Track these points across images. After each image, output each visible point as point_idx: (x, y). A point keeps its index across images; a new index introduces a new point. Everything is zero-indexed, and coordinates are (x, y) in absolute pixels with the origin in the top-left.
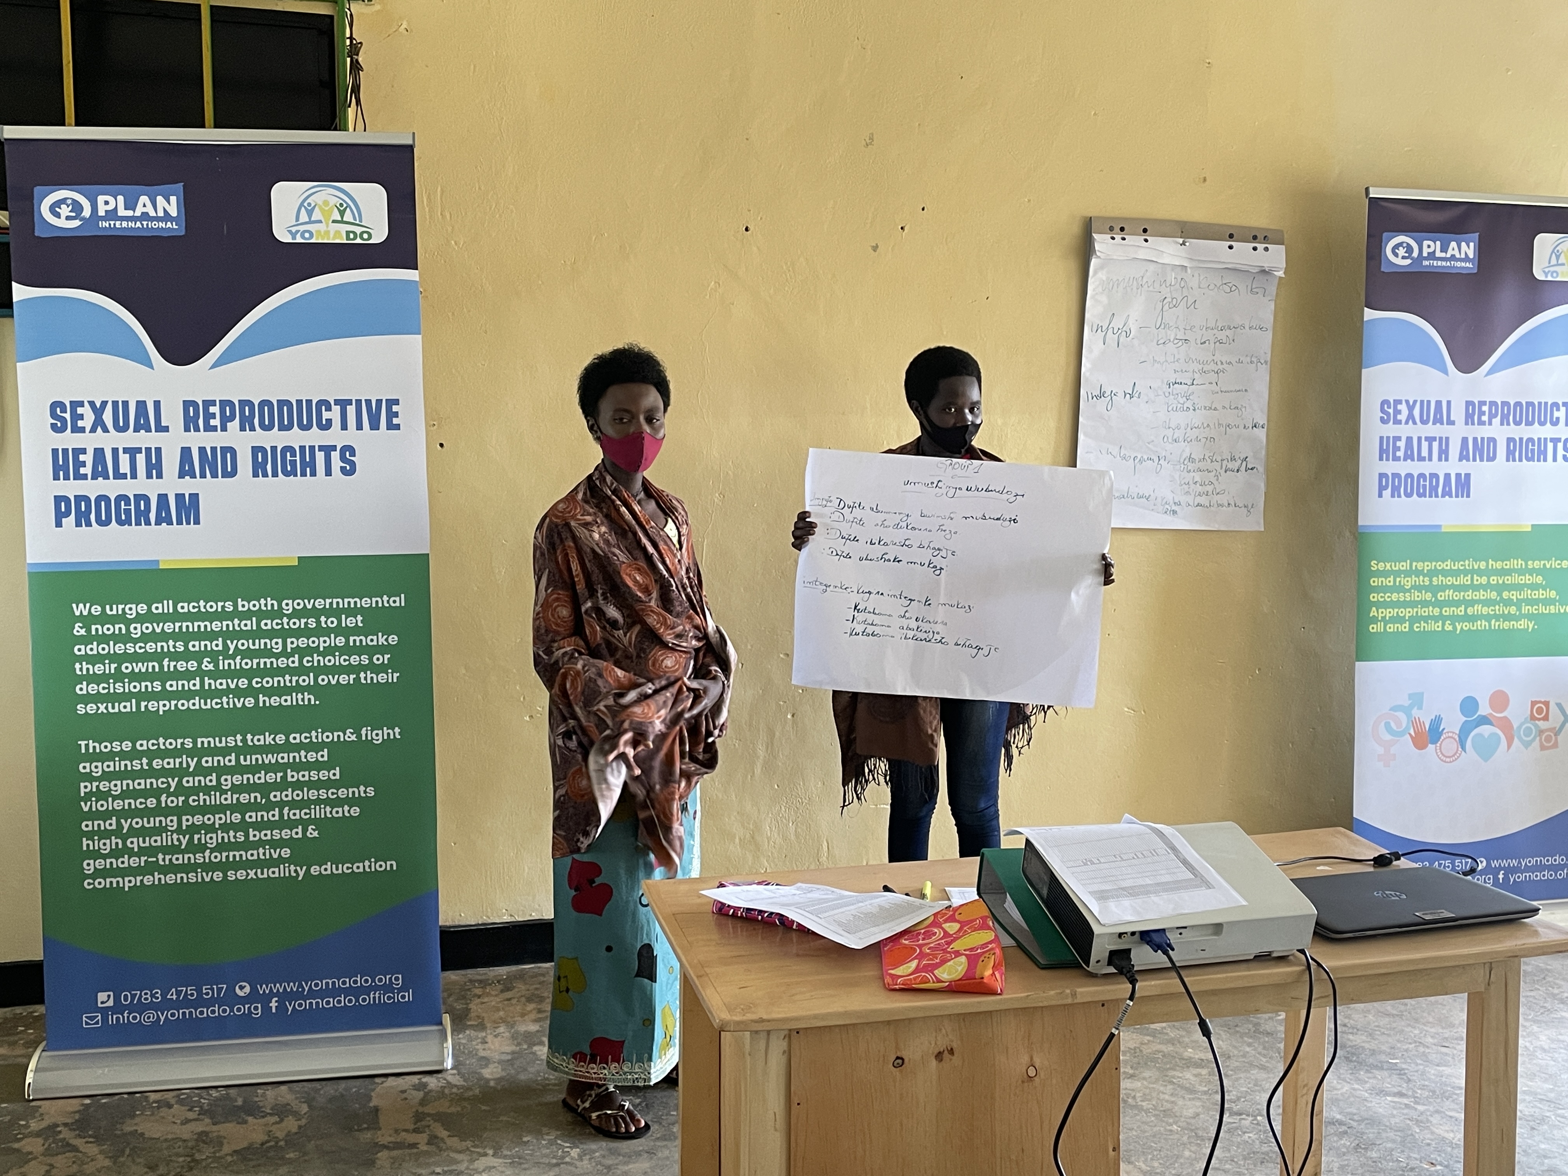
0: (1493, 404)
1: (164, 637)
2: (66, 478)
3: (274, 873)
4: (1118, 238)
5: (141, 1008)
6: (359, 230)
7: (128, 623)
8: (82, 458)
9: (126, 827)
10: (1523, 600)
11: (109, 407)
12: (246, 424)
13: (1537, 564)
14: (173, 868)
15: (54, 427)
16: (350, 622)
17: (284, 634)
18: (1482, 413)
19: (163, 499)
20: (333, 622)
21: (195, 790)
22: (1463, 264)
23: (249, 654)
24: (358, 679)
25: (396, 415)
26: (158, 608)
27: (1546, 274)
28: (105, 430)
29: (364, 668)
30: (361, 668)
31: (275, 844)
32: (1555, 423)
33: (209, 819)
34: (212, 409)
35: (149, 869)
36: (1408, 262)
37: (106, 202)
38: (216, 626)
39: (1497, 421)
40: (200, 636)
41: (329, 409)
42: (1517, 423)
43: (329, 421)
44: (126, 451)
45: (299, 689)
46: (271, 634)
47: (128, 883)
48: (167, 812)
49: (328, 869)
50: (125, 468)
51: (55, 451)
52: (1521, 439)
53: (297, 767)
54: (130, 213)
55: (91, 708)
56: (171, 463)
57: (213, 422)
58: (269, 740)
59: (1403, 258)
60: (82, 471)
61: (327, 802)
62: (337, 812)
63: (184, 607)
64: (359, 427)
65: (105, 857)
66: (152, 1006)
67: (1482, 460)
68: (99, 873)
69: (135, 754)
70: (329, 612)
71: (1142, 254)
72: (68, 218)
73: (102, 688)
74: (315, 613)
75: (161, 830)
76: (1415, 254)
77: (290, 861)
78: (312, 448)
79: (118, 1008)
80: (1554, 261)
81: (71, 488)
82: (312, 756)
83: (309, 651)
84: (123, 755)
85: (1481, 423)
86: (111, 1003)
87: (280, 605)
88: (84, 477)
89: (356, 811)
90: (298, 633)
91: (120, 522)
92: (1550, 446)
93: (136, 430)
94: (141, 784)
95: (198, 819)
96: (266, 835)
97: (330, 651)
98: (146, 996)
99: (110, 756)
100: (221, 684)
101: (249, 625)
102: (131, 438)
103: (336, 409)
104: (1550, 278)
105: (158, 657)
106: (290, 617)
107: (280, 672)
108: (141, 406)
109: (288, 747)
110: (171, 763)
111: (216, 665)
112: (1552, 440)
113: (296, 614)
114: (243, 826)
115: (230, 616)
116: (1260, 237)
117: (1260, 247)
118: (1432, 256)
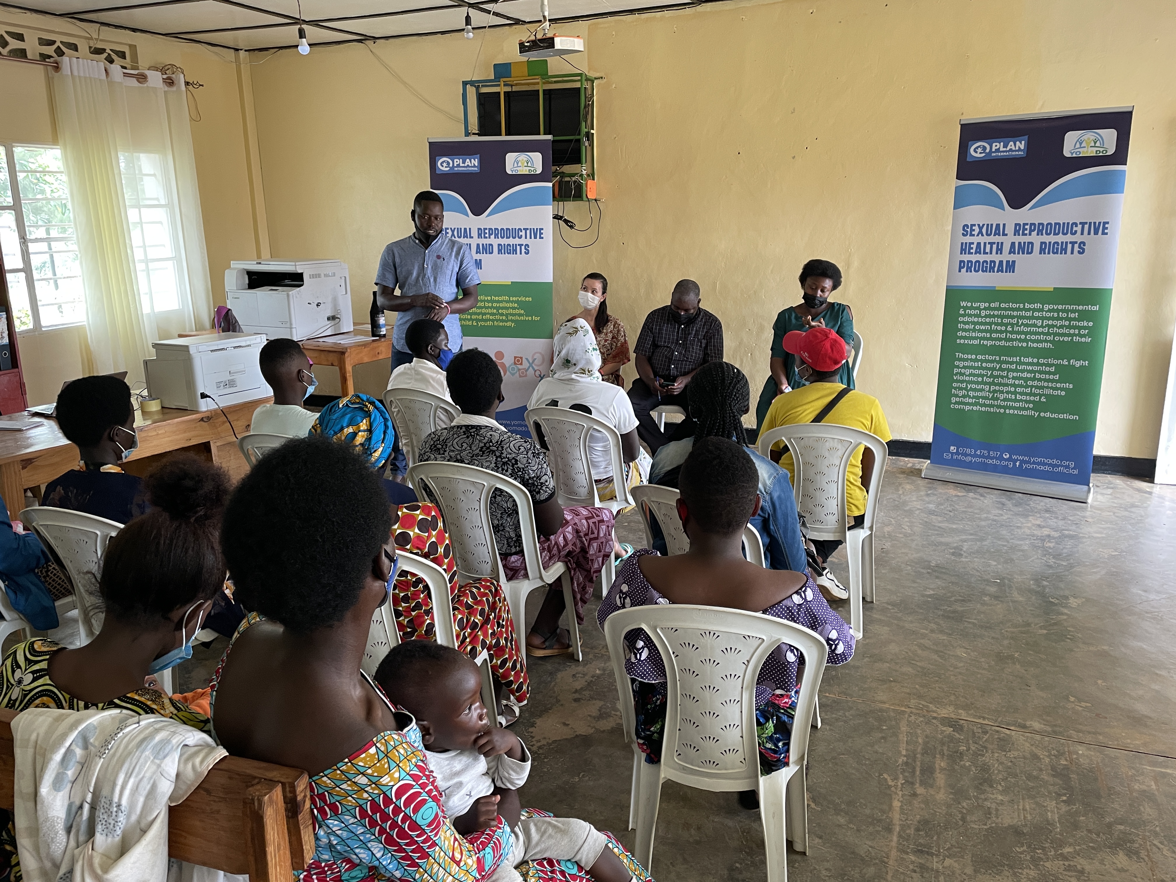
1: (994, 316)
2: (965, 253)
3: (1025, 413)
5: (966, 455)
6: (1102, 149)
7: (980, 310)
8: (972, 246)
9: (969, 387)
11: (985, 227)
12: (1040, 232)
14: (985, 405)
15: (963, 234)
16: (1072, 315)
17: (1043, 318)
19: (1001, 262)
20: (1065, 315)
21: (997, 377)
23: (1027, 325)
24: (1072, 339)
25: (1107, 228)
26: (993, 305)
28: (982, 235)
29: (1076, 335)
30: (1074, 335)
31: (1026, 402)
33: (1001, 388)
34: (1026, 227)
35: (976, 404)
37: (996, 146)
38: (1015, 313)
40: (1008, 317)
41: (1076, 226)
43: (1076, 231)
44: (989, 243)
45: (1046, 341)
46: (1037, 318)
47: (967, 408)
48: (986, 383)
49: (1048, 415)
50: (988, 250)
51: (962, 243)
53: (1041, 372)
54: (1005, 149)
55: (962, 341)
56: (1006, 248)
57: (1026, 232)
58: (1030, 360)
60: (971, 251)
61: (1052, 388)
62: (1056, 393)
63: (1003, 305)
64: (1089, 234)
65: (960, 397)
66: (970, 455)
68: (956, 403)
69: (976, 360)
70: (1063, 311)
72: (980, 153)
73: (967, 334)
74: (1058, 311)
75: (982, 390)
77: (1032, 409)
78: (1066, 243)
79: (957, 453)
81: (966, 258)
82: (1047, 369)
83: (1053, 326)
84: (971, 360)
86: (955, 451)
87: (1043, 307)
88: (972, 253)
89: (1063, 393)
90: (1049, 319)
91: (983, 271)
93: (994, 235)
94: (977, 372)
95: (997, 388)
96: (1024, 398)
97: (1061, 327)
98: (968, 451)
99: (967, 360)
100: (1014, 336)
101: (1029, 314)
102: (993, 239)
103: (1080, 226)
105: (990, 324)
106: (1046, 312)
107: (1039, 334)
108: (998, 225)
109: (1038, 364)
110: (989, 365)
111: (1013, 329)
113: (1049, 311)
114: (1015, 393)
115: (1021, 310)
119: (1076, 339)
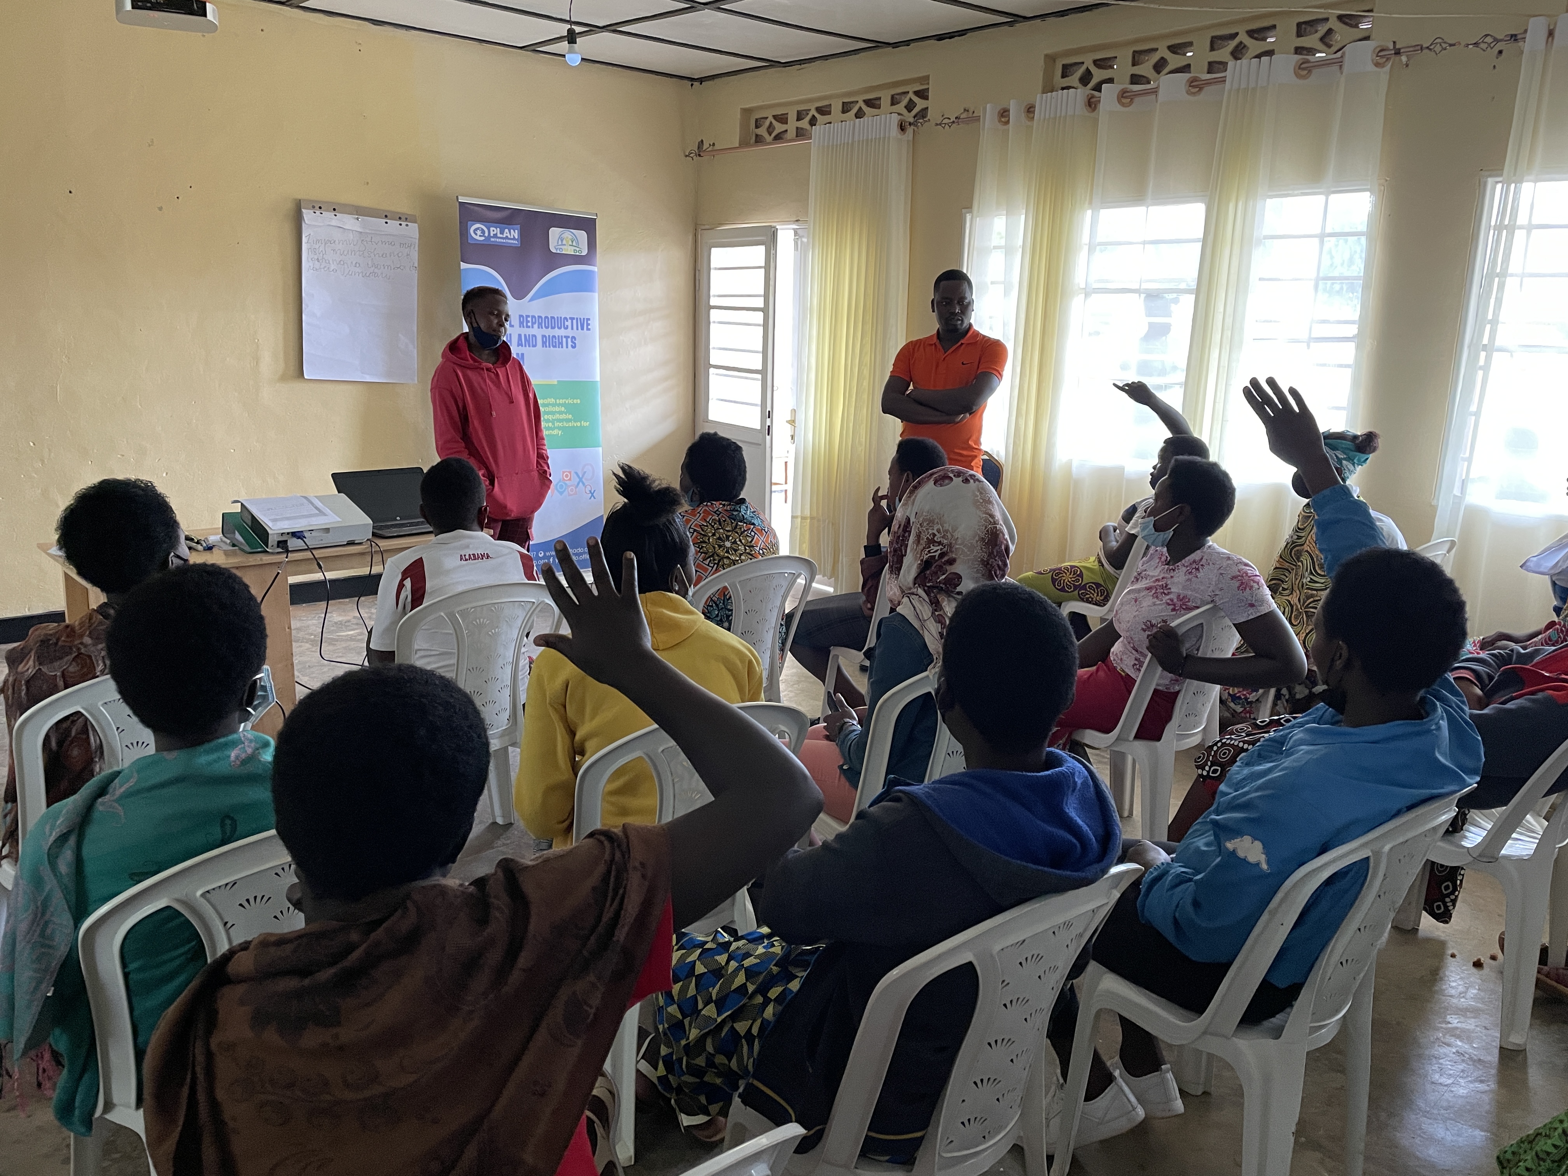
0: (533, 317)
4: (318, 212)
10: (555, 420)
13: (562, 401)
18: (528, 322)
22: (512, 241)
27: (557, 249)
32: (566, 328)
36: (483, 238)
39: (536, 326)
42: (547, 328)
52: (549, 336)
59: (480, 236)
67: (529, 346)
71: (334, 223)
76: (486, 234)
80: (560, 243)
85: (528, 327)
92: (564, 340)
104: (558, 252)
112: (565, 337)
116: (403, 218)
117: (404, 224)
118: (495, 236)
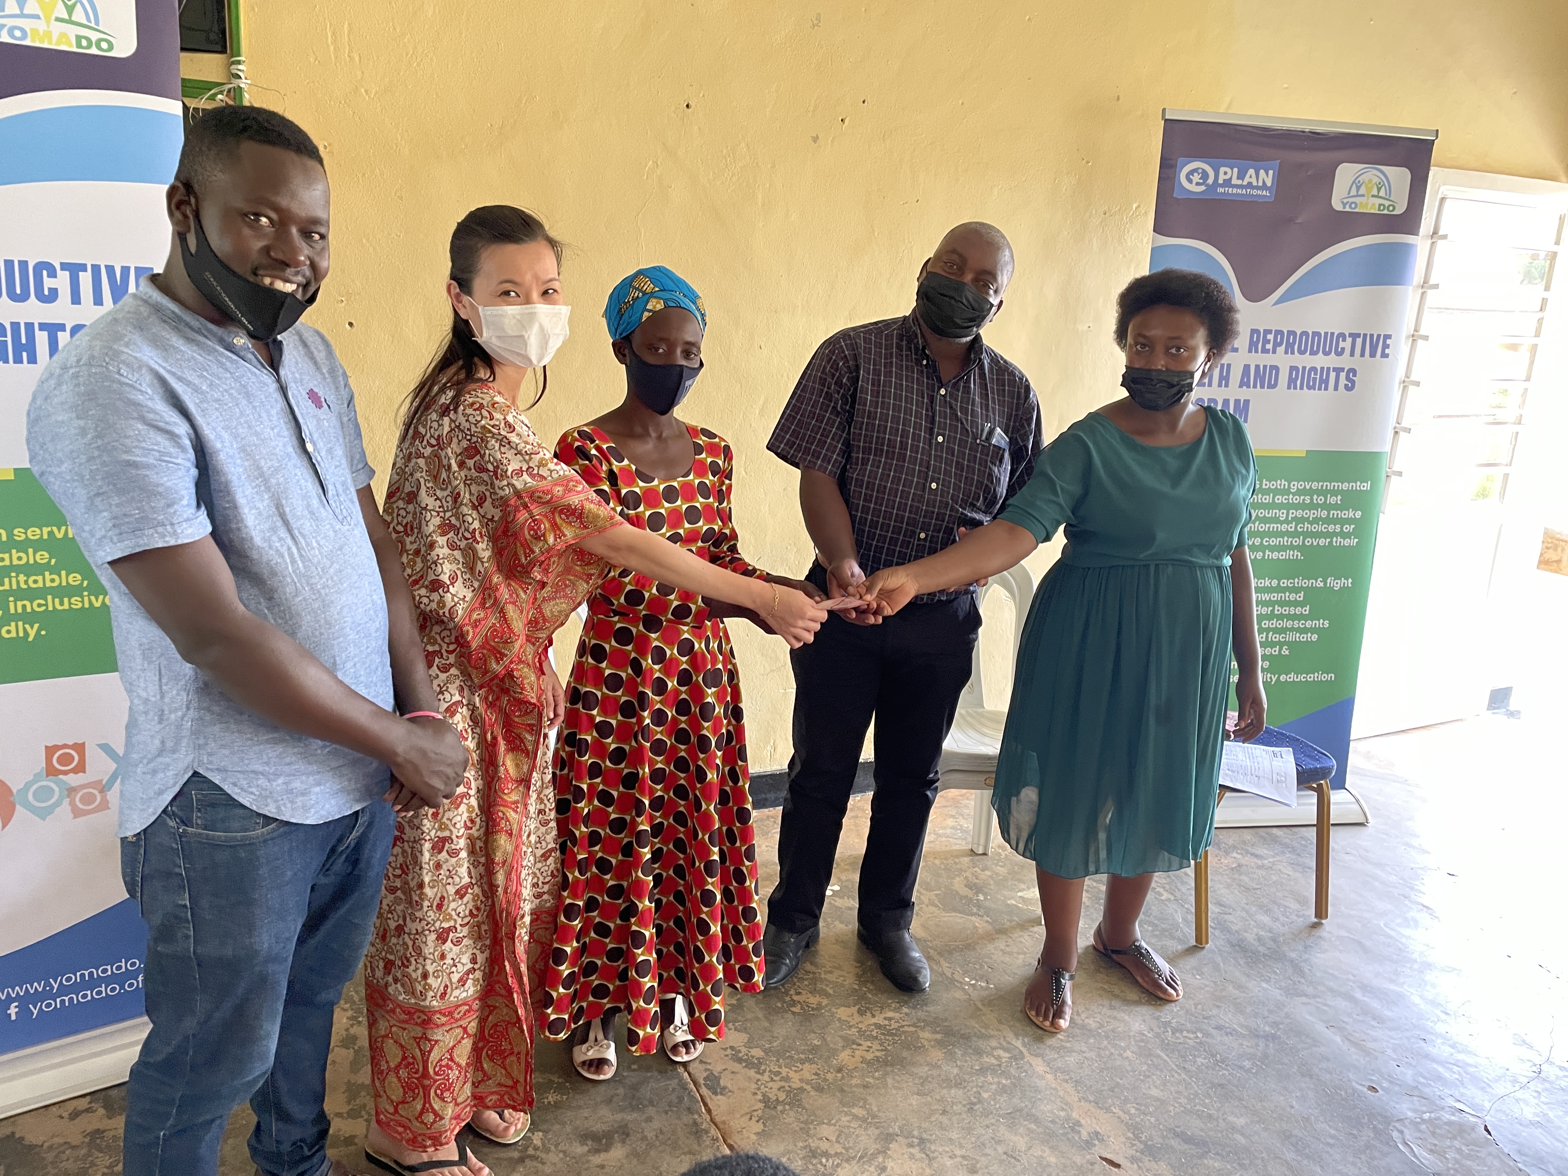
6: (1387, 203)
12: (1289, 349)
16: (1332, 500)
17: (1288, 507)
19: (1226, 402)
20: (1321, 500)
23: (1263, 520)
24: (1331, 542)
25: (1390, 347)
29: (1337, 535)
30: (1335, 534)
34: (1269, 337)
37: (1227, 173)
41: (1344, 340)
43: (1343, 349)
45: (1292, 547)
46: (1280, 506)
49: (1291, 677)
53: (1282, 603)
54: (1239, 182)
56: (1236, 376)
57: (1267, 346)
58: (1268, 583)
61: (1298, 630)
62: (1304, 638)
64: (1362, 355)
70: (1319, 492)
72: (1198, 184)
74: (1311, 492)
77: (1268, 670)
78: (1328, 369)
82: (1293, 597)
83: (1302, 520)
87: (1289, 485)
89: (1315, 637)
90: (1297, 507)
97: (1316, 521)
101: (1269, 499)
103: (1349, 340)
106: (1294, 494)
107: (1282, 534)
109: (1279, 589)
113: (1299, 492)
119: (1337, 541)
